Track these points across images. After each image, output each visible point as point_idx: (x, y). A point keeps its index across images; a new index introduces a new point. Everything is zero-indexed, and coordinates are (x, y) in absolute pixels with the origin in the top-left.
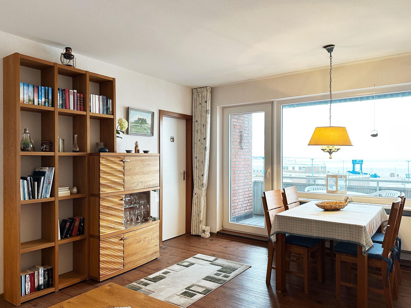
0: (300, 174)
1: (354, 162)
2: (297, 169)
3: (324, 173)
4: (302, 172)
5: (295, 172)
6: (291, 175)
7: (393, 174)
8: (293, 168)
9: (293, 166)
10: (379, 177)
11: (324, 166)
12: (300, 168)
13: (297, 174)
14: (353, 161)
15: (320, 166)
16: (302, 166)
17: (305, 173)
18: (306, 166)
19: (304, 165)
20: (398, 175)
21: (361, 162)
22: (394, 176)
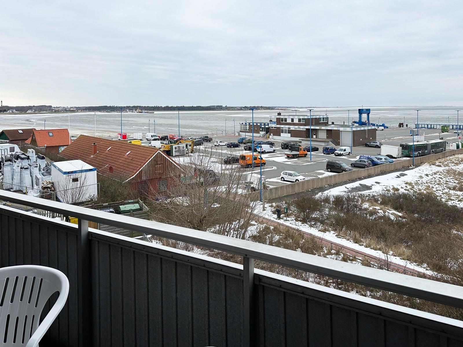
0: (299, 126)
1: (361, 112)
2: (296, 121)
3: (326, 125)
4: (302, 125)
5: (295, 124)
6: (290, 128)
7: (402, 124)
8: (292, 120)
9: (292, 117)
10: (388, 128)
11: (326, 117)
12: (299, 120)
13: (297, 127)
14: (359, 110)
15: (321, 117)
16: (301, 117)
17: (305, 125)
18: (306, 117)
19: (303, 116)
20: (407, 125)
21: (368, 112)
22: (403, 127)
